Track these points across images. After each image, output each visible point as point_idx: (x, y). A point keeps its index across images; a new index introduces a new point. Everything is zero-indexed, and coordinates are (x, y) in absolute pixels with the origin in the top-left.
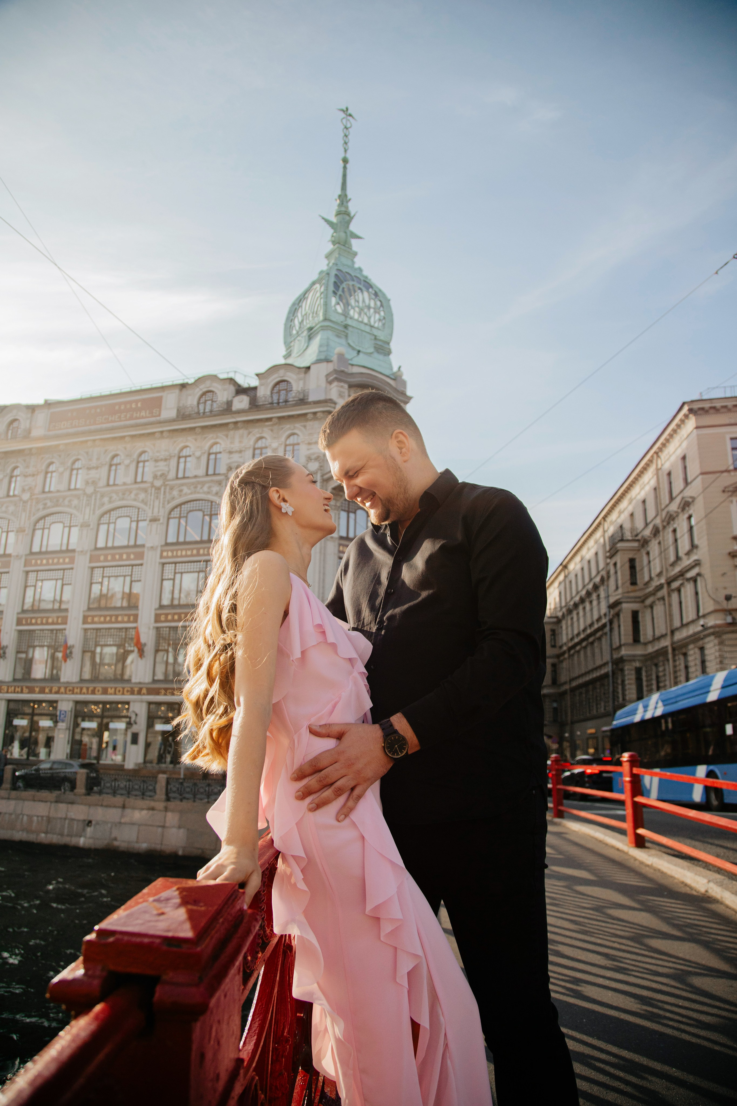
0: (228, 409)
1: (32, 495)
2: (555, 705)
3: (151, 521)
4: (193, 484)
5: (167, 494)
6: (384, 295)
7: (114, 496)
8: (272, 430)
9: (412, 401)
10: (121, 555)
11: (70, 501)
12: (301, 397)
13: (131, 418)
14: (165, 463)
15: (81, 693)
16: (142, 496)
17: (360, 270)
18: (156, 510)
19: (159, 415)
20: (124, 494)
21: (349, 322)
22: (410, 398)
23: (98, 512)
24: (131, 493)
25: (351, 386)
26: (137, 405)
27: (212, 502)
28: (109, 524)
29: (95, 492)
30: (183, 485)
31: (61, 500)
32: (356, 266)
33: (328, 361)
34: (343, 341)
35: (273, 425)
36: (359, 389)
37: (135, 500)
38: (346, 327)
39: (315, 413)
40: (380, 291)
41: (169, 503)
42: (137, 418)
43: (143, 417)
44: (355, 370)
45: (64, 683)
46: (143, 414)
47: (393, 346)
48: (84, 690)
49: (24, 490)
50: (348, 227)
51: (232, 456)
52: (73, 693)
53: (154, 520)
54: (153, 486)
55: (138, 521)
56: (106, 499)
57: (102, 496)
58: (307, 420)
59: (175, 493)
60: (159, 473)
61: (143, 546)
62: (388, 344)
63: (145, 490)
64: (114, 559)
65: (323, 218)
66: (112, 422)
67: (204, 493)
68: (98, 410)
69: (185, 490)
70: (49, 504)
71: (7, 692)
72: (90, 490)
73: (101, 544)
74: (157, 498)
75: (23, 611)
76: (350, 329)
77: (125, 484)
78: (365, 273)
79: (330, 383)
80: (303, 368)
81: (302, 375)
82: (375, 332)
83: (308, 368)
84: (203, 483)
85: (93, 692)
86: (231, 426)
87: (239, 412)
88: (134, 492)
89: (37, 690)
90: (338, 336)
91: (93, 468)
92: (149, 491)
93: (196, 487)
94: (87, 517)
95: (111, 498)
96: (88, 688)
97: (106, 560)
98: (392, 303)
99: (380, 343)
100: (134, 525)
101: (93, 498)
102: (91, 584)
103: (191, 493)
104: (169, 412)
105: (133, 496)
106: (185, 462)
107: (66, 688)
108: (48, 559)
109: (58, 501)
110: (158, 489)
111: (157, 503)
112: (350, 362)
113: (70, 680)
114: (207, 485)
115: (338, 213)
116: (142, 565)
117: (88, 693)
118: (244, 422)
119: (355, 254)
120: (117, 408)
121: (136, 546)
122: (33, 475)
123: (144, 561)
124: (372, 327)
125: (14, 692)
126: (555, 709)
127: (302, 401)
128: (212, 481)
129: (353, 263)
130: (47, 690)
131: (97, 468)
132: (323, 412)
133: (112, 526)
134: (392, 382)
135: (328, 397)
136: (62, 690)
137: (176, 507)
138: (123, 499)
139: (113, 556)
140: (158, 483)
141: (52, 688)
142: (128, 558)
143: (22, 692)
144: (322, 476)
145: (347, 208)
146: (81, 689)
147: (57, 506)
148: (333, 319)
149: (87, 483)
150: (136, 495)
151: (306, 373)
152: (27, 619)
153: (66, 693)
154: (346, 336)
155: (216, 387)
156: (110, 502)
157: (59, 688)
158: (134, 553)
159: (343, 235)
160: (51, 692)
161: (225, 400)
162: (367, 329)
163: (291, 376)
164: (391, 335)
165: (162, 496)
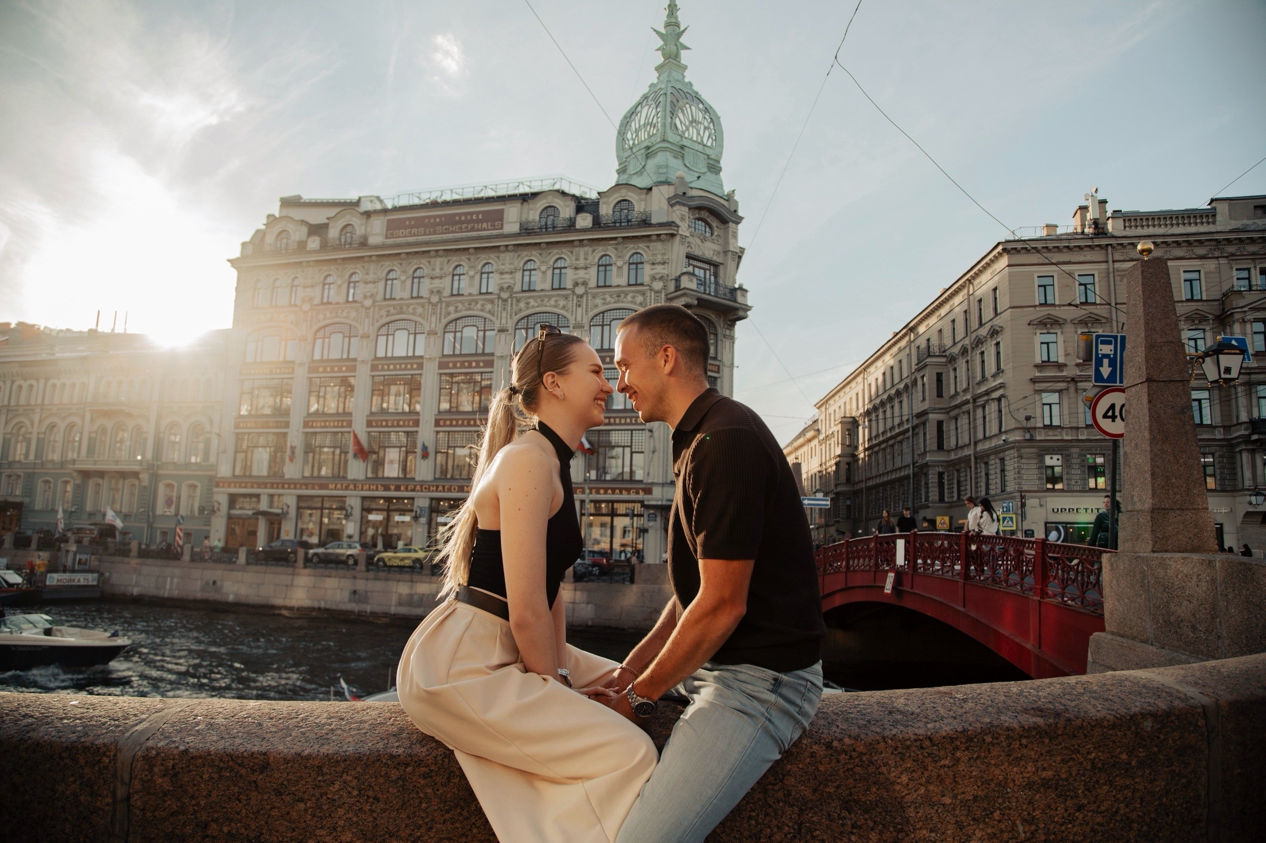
0: (571, 226)
1: (374, 302)
2: (848, 502)
3: (499, 331)
4: (540, 297)
5: (514, 306)
6: (715, 112)
7: (460, 306)
8: (616, 249)
9: (743, 221)
10: (470, 363)
11: (414, 309)
12: (644, 218)
13: (473, 230)
14: (511, 276)
15: (437, 491)
16: (489, 307)
17: (690, 84)
18: (504, 321)
19: (502, 228)
20: (470, 304)
21: (685, 142)
22: (742, 218)
23: (444, 321)
24: (477, 303)
25: (690, 209)
26: (478, 216)
27: (558, 315)
28: (455, 332)
29: (440, 301)
30: (529, 297)
31: (405, 308)
32: (686, 80)
33: (667, 183)
34: (680, 162)
35: (617, 244)
36: (696, 211)
37: (482, 310)
38: (682, 147)
39: (659, 235)
40: (711, 107)
41: (516, 314)
42: (478, 230)
43: (484, 230)
44: (694, 193)
45: (419, 481)
46: (485, 225)
47: (723, 163)
48: (440, 488)
49: (365, 297)
50: (678, 39)
51: (577, 272)
52: (429, 491)
53: (502, 330)
54: (499, 297)
55: (485, 331)
56: (451, 309)
57: (448, 305)
58: (651, 241)
59: (522, 305)
60: (505, 286)
61: (492, 354)
62: (719, 162)
63: (492, 302)
64: (463, 366)
65: (655, 30)
66: (453, 232)
67: (551, 306)
68: (438, 220)
69: (532, 302)
70: (393, 311)
71: (362, 490)
72: (435, 299)
73: (448, 351)
74: (504, 309)
75: (372, 414)
76: (686, 149)
77: (470, 294)
78: (695, 88)
79: (672, 206)
80: (645, 189)
81: (643, 197)
82: (708, 151)
83: (650, 189)
84: (550, 297)
85: (449, 490)
86: (577, 243)
87: (584, 230)
88: (480, 303)
89: (393, 488)
90: (676, 157)
91: (437, 277)
92: (496, 302)
93: (543, 301)
94: (433, 325)
95: (456, 307)
96: (444, 487)
97: (455, 367)
98: (721, 119)
99: (712, 162)
100: (481, 334)
101: (439, 307)
102: (441, 389)
103: (538, 306)
104: (511, 226)
105: (479, 306)
106: (530, 275)
107: (421, 486)
108: (395, 365)
109: (401, 308)
110: (506, 300)
111: (504, 314)
112: (691, 185)
113: (425, 479)
114: (554, 299)
115: (668, 25)
116: (491, 372)
117: (444, 491)
118: (589, 240)
119: (685, 68)
120: (457, 218)
121: (483, 354)
122: (374, 282)
123: (494, 369)
124: (705, 146)
125: (369, 490)
126: (849, 507)
127: (645, 223)
128: (559, 295)
129: (684, 77)
130: (402, 488)
131: (441, 278)
132: (667, 234)
133: (458, 335)
134: (725, 203)
135: (670, 220)
136: (418, 488)
137: (523, 318)
138: (469, 309)
139: (463, 363)
140: (505, 295)
141: (407, 486)
142: (478, 366)
143: (377, 490)
144: (666, 295)
145: (676, 18)
146: (437, 487)
147: (401, 313)
148: (671, 140)
149: (432, 292)
150: (483, 305)
151: (647, 194)
152: (377, 421)
153: (422, 491)
154: (683, 157)
155: (558, 202)
156: (456, 311)
157: (415, 486)
158: (483, 361)
159: (674, 48)
160: (407, 490)
161: (568, 216)
162: (700, 148)
163: (632, 196)
164: (721, 153)
165: (509, 308)
